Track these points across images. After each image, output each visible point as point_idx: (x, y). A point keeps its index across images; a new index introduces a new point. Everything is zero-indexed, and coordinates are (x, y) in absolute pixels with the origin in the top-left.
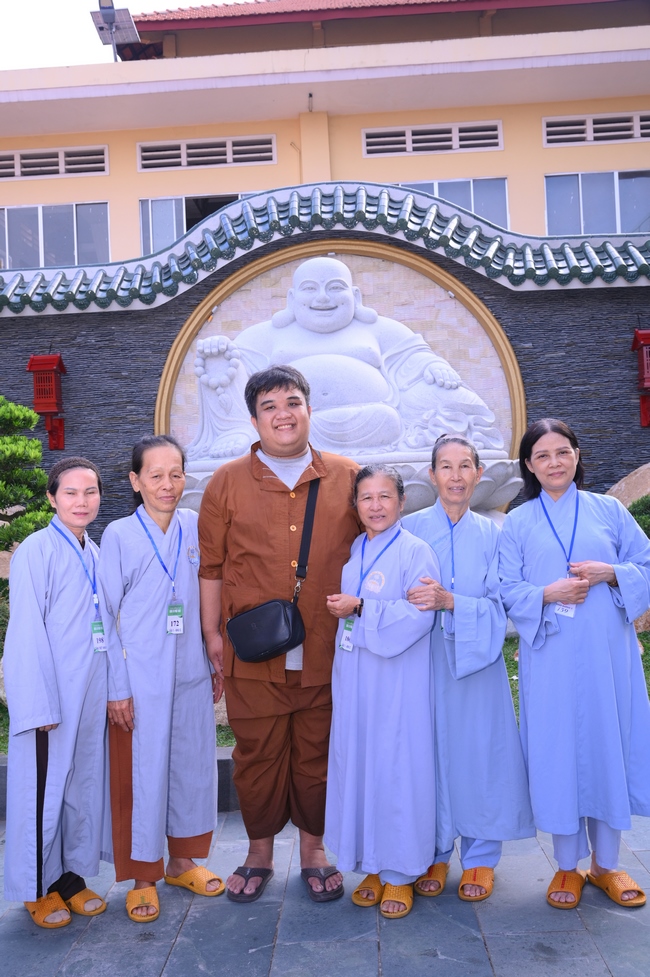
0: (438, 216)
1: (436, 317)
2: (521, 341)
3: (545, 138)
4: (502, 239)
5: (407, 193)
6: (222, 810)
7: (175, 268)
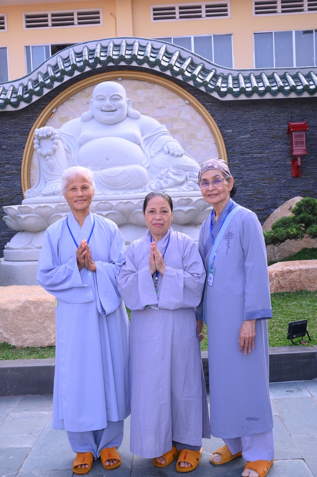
0: (180, 57)
1: (179, 115)
2: (226, 129)
3: (254, 11)
4: (216, 71)
5: (162, 44)
6: (20, 395)
7: (30, 87)
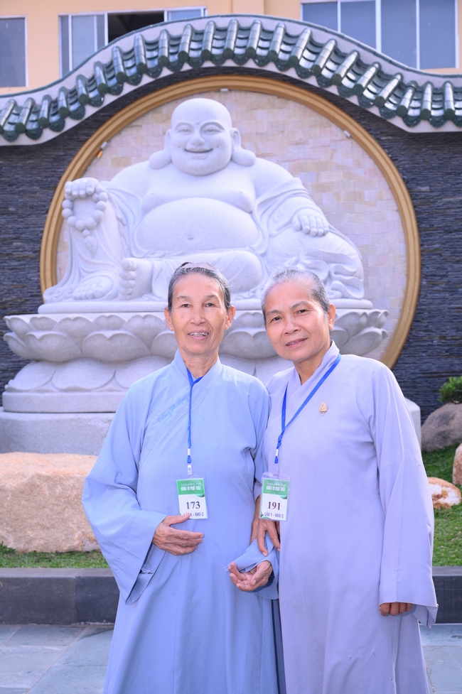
0: (336, 51)
1: (332, 157)
2: (418, 185)
4: (402, 77)
5: (304, 27)
6: (18, 623)
7: (63, 103)
